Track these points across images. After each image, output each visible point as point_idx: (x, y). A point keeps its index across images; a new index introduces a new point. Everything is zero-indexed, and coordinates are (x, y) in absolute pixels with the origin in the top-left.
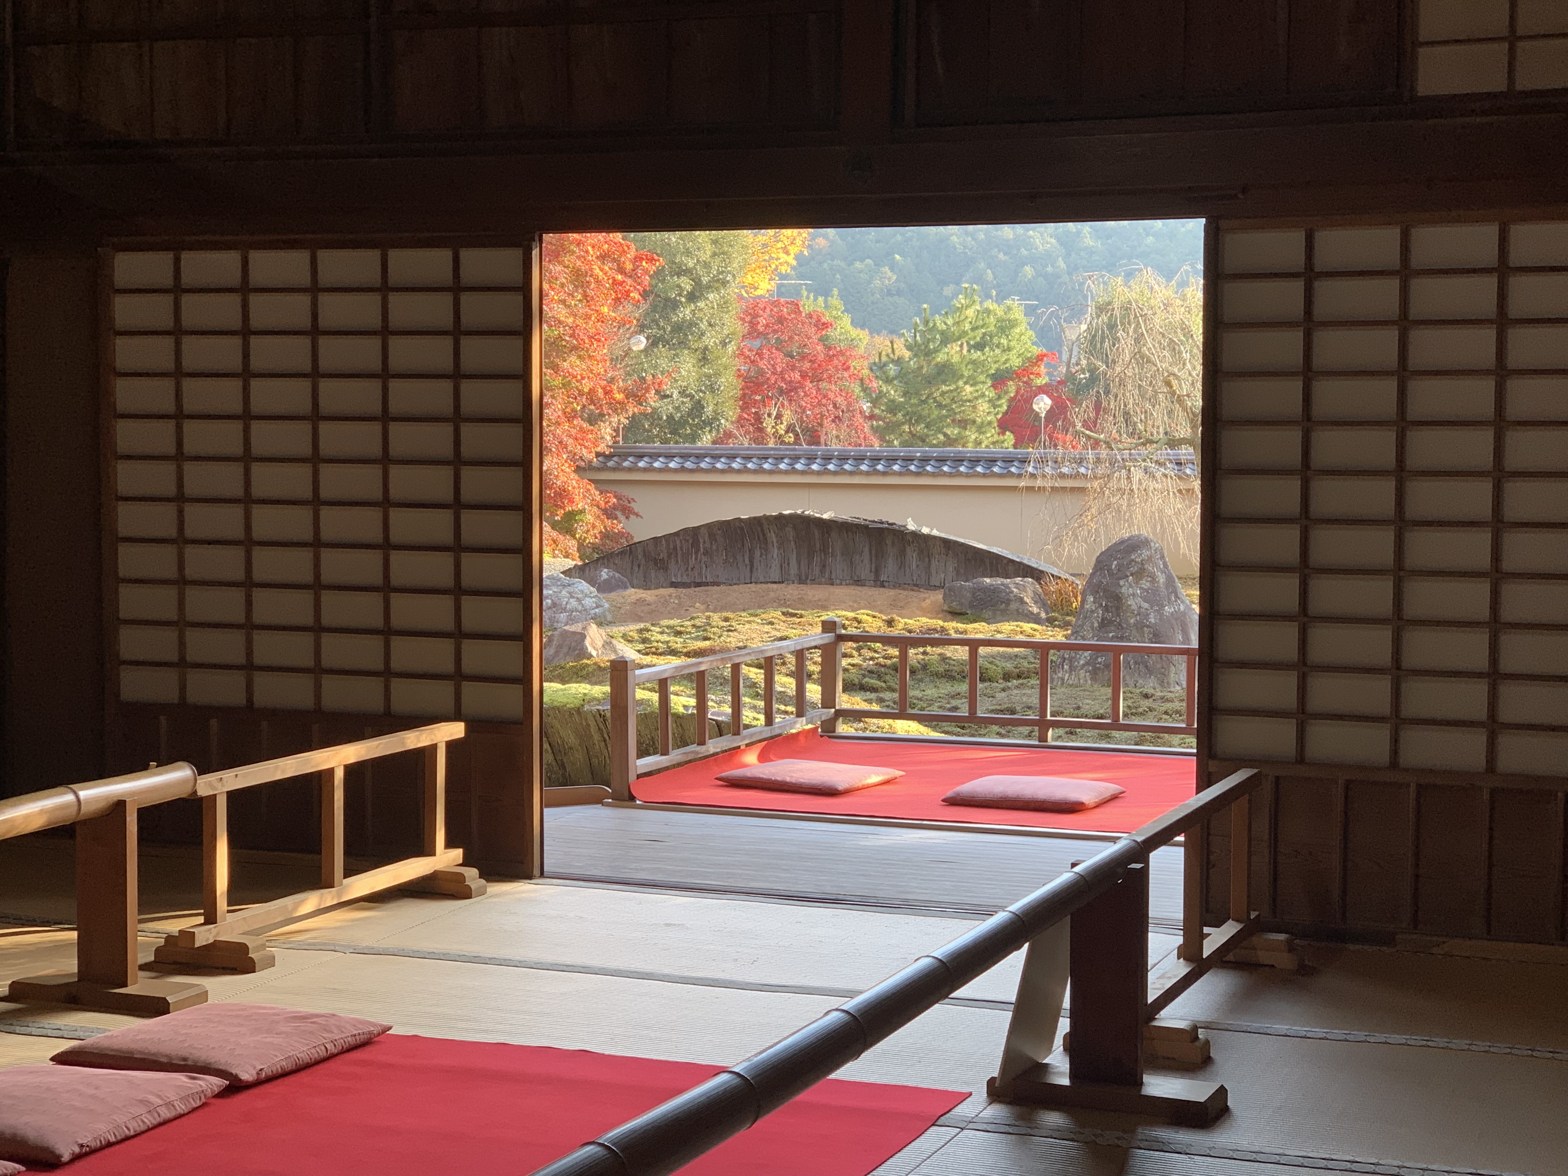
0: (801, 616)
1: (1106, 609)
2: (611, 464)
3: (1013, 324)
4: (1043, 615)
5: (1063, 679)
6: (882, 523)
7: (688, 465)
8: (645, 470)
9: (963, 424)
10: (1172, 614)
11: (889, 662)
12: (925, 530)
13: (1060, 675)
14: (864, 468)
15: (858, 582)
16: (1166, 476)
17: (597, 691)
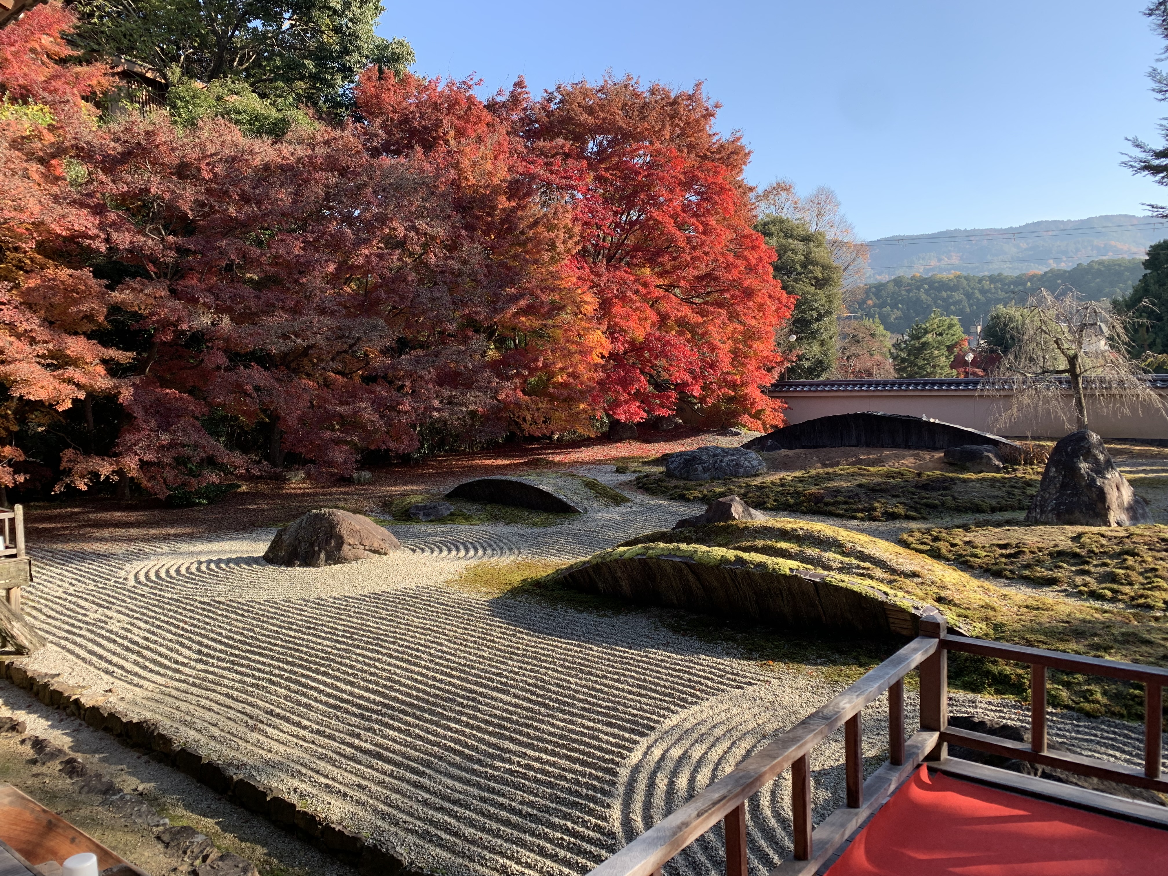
1: (1065, 476)
3: (954, 325)
4: (1001, 465)
6: (909, 417)
7: (813, 389)
9: (934, 367)
12: (932, 420)
15: (897, 446)
17: (731, 554)
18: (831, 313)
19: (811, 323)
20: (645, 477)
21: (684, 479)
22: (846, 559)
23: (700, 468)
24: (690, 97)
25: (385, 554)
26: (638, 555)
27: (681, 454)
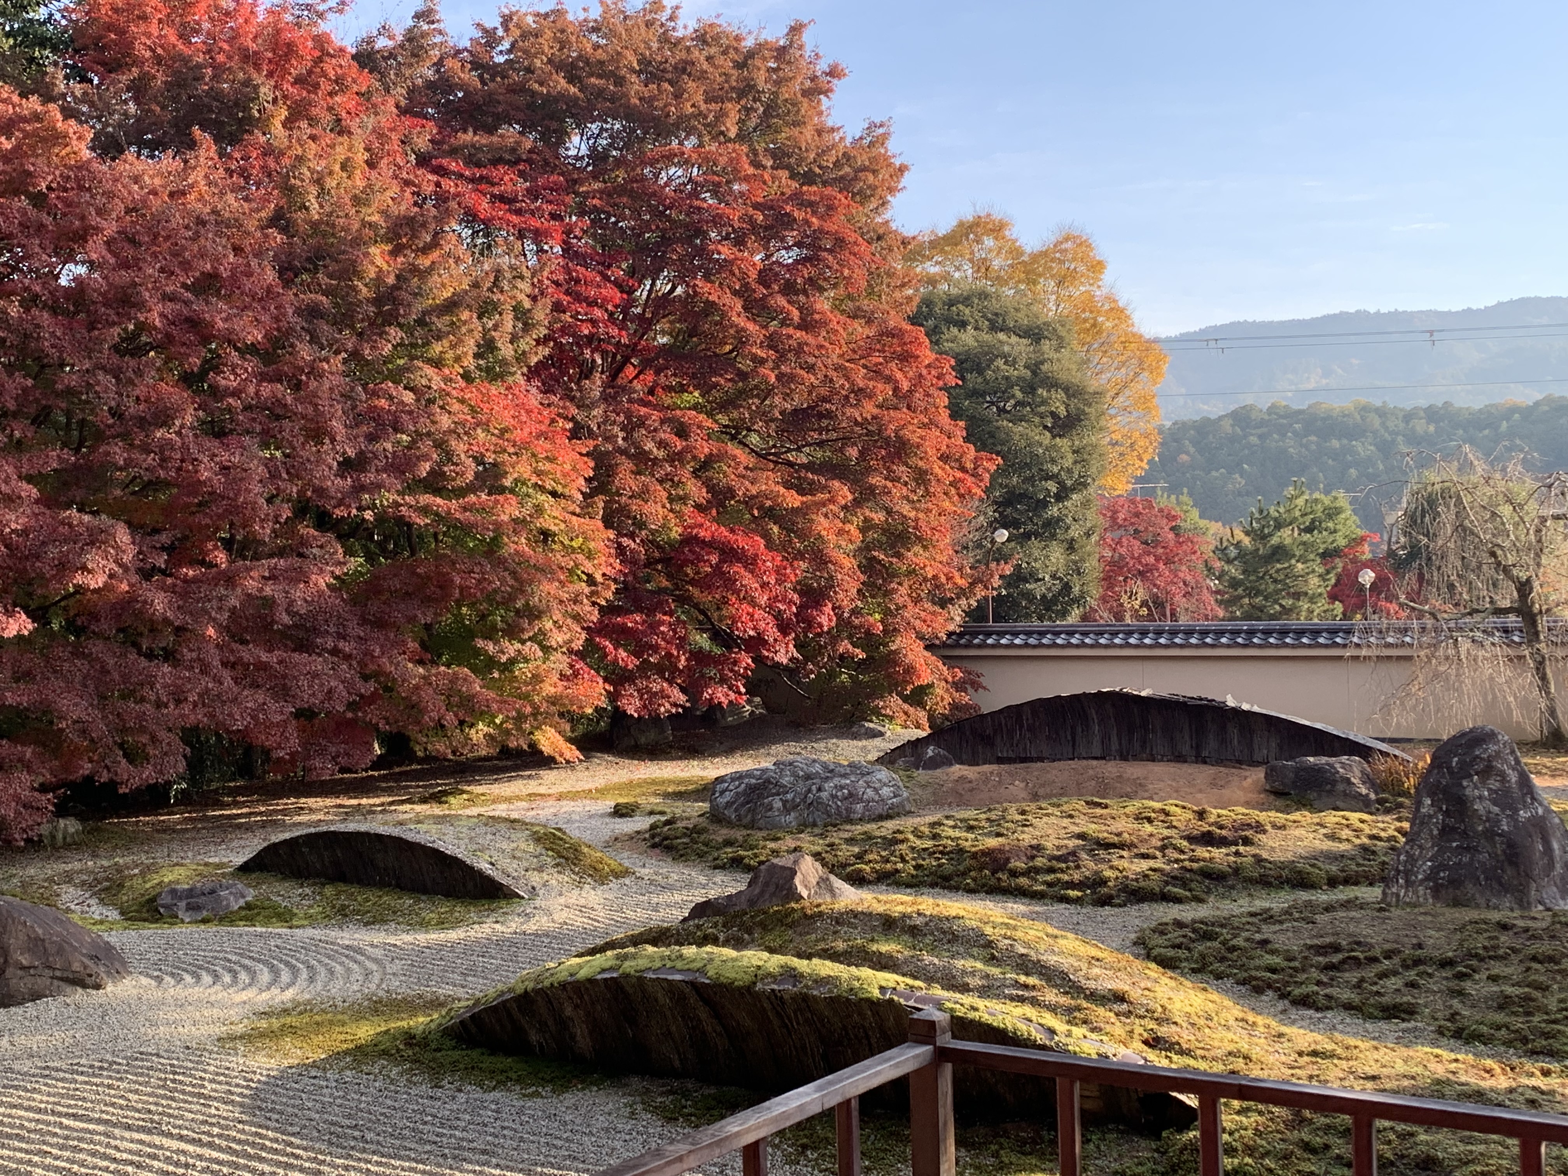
0: (1106, 807)
1: (1447, 814)
2: (963, 641)
3: (1338, 511)
4: (1373, 796)
5: (1398, 895)
6: (1201, 699)
7: (1032, 641)
8: (993, 646)
9: (1297, 596)
10: (1529, 819)
11: (1195, 866)
12: (1245, 707)
13: (1394, 890)
14: (1193, 641)
15: (1180, 758)
16: (1493, 644)
17: (774, 962)
18: (1085, 485)
19: (1044, 504)
20: (668, 823)
21: (746, 827)
22: (995, 971)
23: (778, 804)
24: (781, 53)
25: (98, 987)
26: (603, 971)
27: (739, 777)
